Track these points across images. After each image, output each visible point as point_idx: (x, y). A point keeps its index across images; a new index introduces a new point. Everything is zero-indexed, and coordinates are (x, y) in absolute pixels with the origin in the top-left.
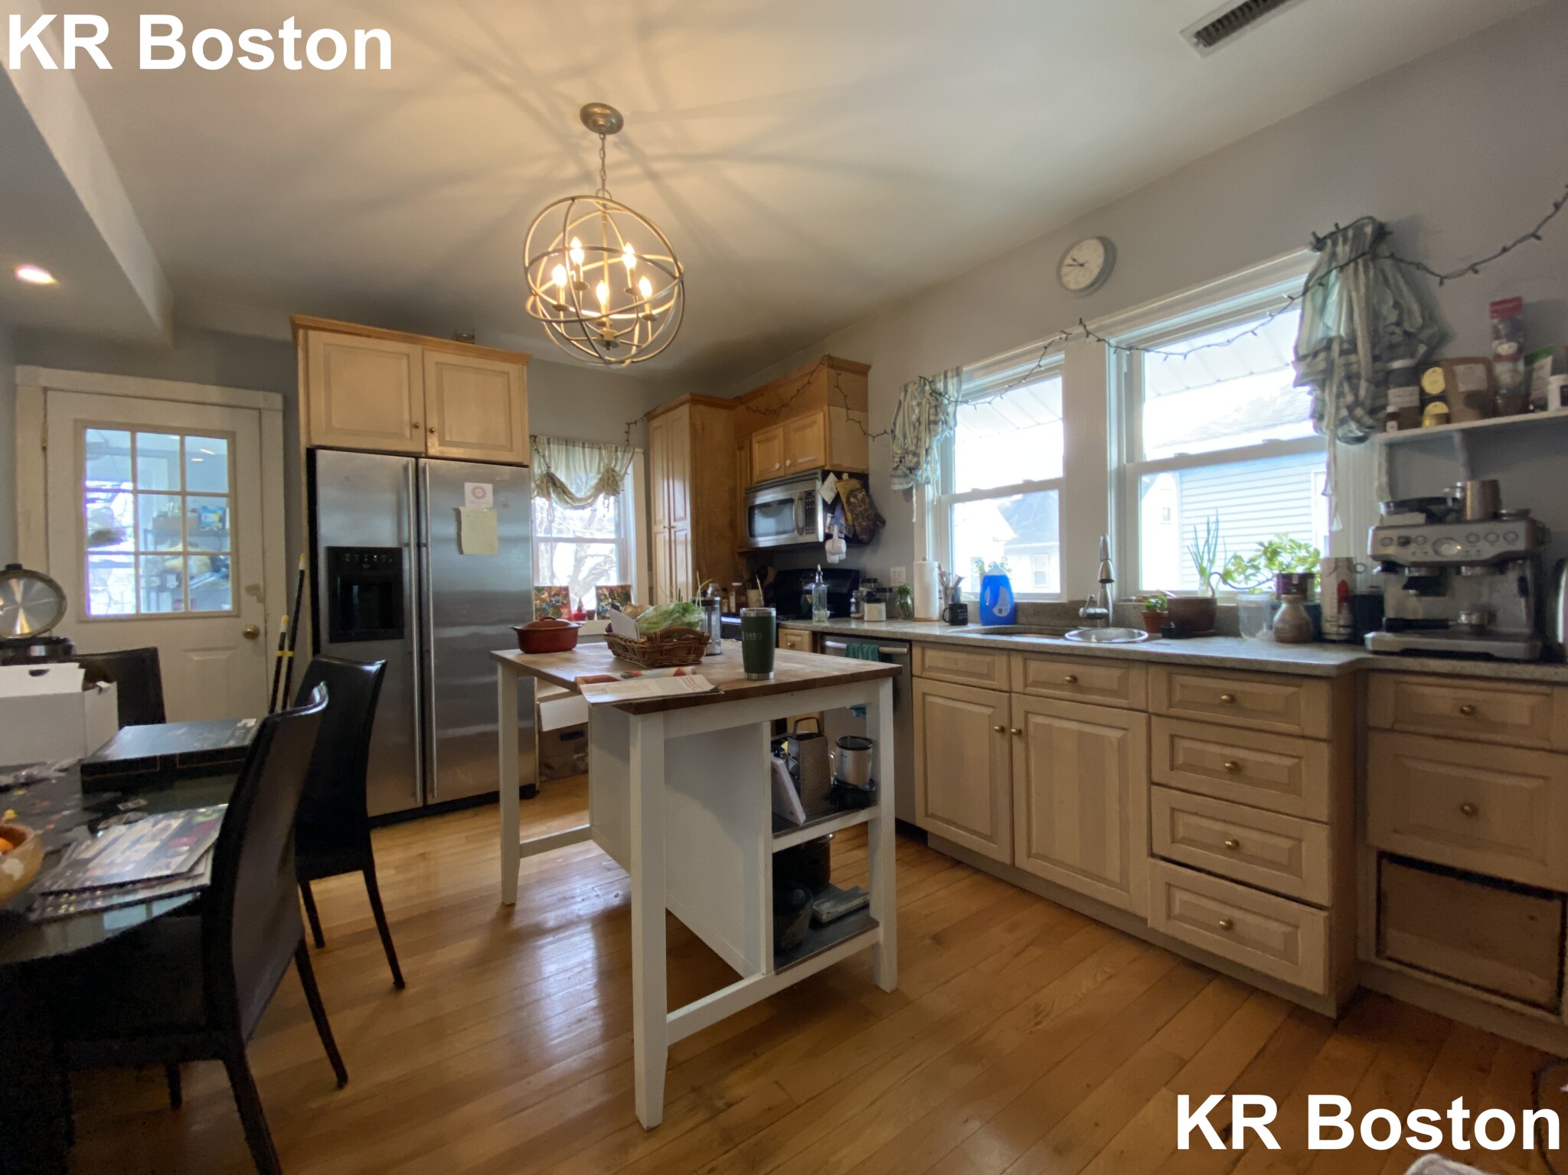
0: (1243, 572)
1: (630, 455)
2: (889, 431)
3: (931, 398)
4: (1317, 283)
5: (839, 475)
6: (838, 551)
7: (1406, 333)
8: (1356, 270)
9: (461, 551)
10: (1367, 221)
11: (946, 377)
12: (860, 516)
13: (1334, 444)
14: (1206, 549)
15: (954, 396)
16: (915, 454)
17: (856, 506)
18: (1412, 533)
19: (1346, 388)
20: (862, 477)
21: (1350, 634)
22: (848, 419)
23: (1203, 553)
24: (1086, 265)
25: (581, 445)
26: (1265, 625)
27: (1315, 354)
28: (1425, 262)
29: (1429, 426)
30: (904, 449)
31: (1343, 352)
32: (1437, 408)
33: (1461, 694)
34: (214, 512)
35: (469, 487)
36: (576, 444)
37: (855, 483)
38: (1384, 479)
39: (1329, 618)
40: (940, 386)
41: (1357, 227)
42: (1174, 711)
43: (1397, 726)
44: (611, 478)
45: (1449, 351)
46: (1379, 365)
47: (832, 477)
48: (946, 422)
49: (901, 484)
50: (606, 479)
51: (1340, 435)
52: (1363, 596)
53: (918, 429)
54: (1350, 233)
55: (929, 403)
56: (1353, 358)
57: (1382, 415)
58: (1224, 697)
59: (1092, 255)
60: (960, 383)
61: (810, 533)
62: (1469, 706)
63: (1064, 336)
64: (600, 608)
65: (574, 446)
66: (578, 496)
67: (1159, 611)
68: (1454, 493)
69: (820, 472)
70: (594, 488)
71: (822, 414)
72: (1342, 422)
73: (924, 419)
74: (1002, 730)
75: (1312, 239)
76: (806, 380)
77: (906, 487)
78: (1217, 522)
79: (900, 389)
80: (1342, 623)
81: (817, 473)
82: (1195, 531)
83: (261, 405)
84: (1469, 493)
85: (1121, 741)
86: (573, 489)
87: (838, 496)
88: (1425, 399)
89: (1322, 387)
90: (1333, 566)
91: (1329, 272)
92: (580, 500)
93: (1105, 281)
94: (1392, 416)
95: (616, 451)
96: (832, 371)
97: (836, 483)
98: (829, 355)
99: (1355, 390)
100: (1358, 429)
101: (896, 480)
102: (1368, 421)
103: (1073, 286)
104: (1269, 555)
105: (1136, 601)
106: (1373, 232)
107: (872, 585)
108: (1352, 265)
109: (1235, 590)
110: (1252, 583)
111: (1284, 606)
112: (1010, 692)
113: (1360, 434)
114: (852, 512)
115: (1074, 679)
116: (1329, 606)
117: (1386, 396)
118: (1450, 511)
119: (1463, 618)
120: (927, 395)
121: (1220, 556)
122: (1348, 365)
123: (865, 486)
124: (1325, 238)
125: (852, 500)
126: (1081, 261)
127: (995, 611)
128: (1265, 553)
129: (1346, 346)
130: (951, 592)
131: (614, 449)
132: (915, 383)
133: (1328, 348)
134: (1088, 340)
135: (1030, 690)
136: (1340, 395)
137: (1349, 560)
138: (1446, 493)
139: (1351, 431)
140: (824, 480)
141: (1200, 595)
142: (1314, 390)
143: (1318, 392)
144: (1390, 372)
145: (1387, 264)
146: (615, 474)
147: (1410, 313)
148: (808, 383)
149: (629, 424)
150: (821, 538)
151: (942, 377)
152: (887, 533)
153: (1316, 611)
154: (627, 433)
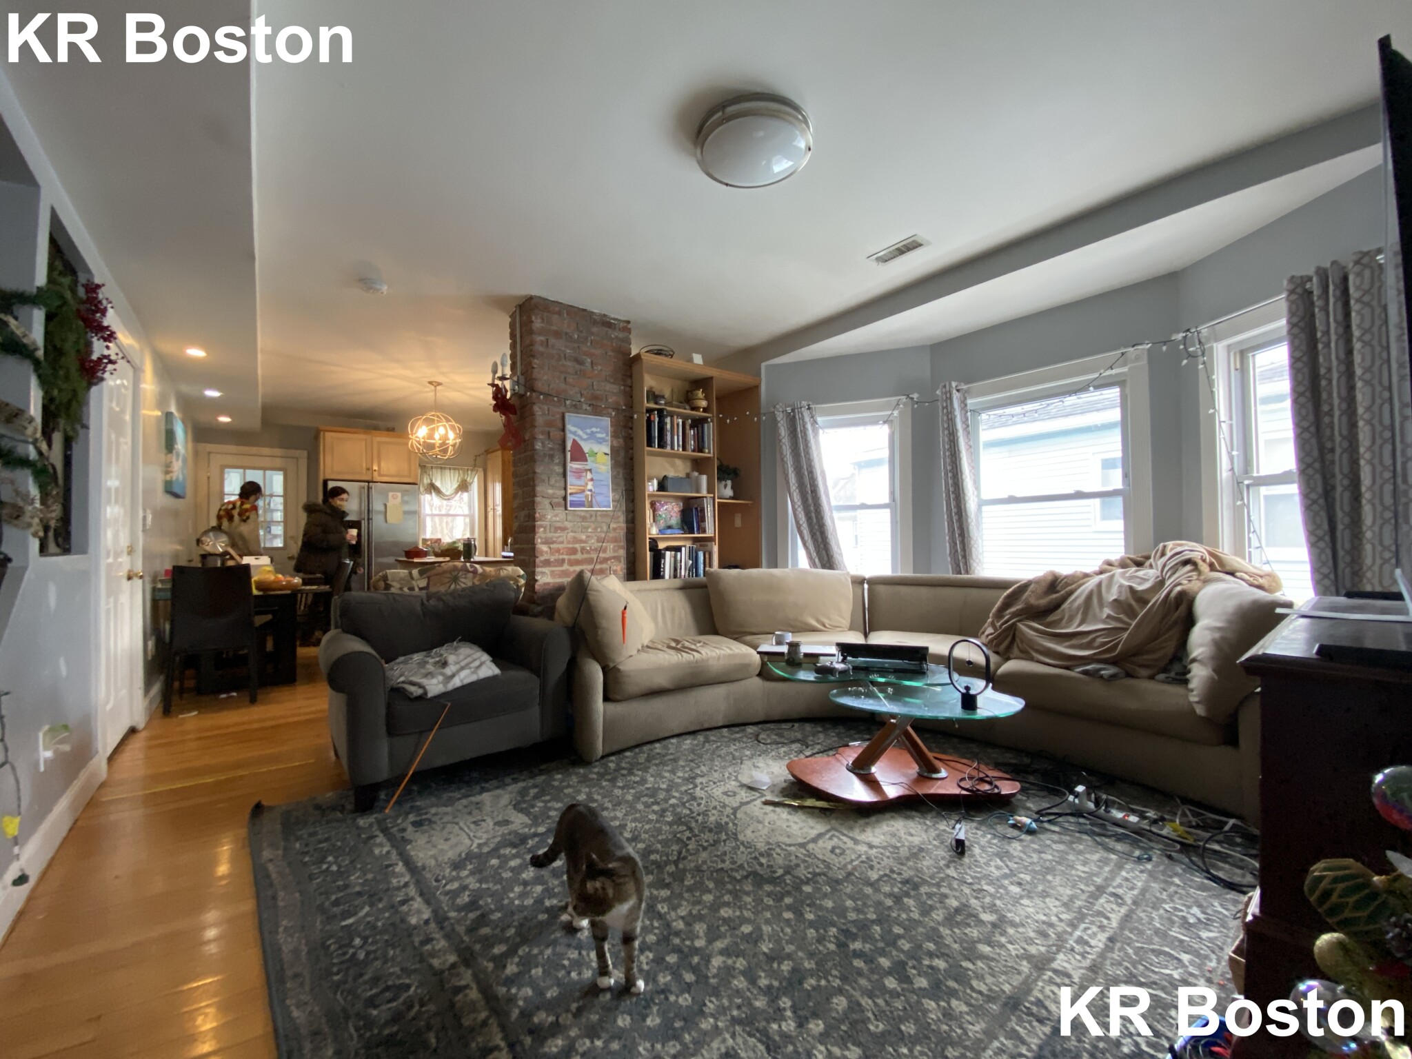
1: (476, 471)
9: (386, 520)
25: (449, 469)
35: (391, 494)
44: (465, 484)
50: (462, 484)
65: (445, 470)
70: (455, 489)
83: (298, 455)
86: (443, 490)
92: (448, 495)
95: (468, 470)
146: (467, 482)
149: (476, 456)
154: (475, 462)
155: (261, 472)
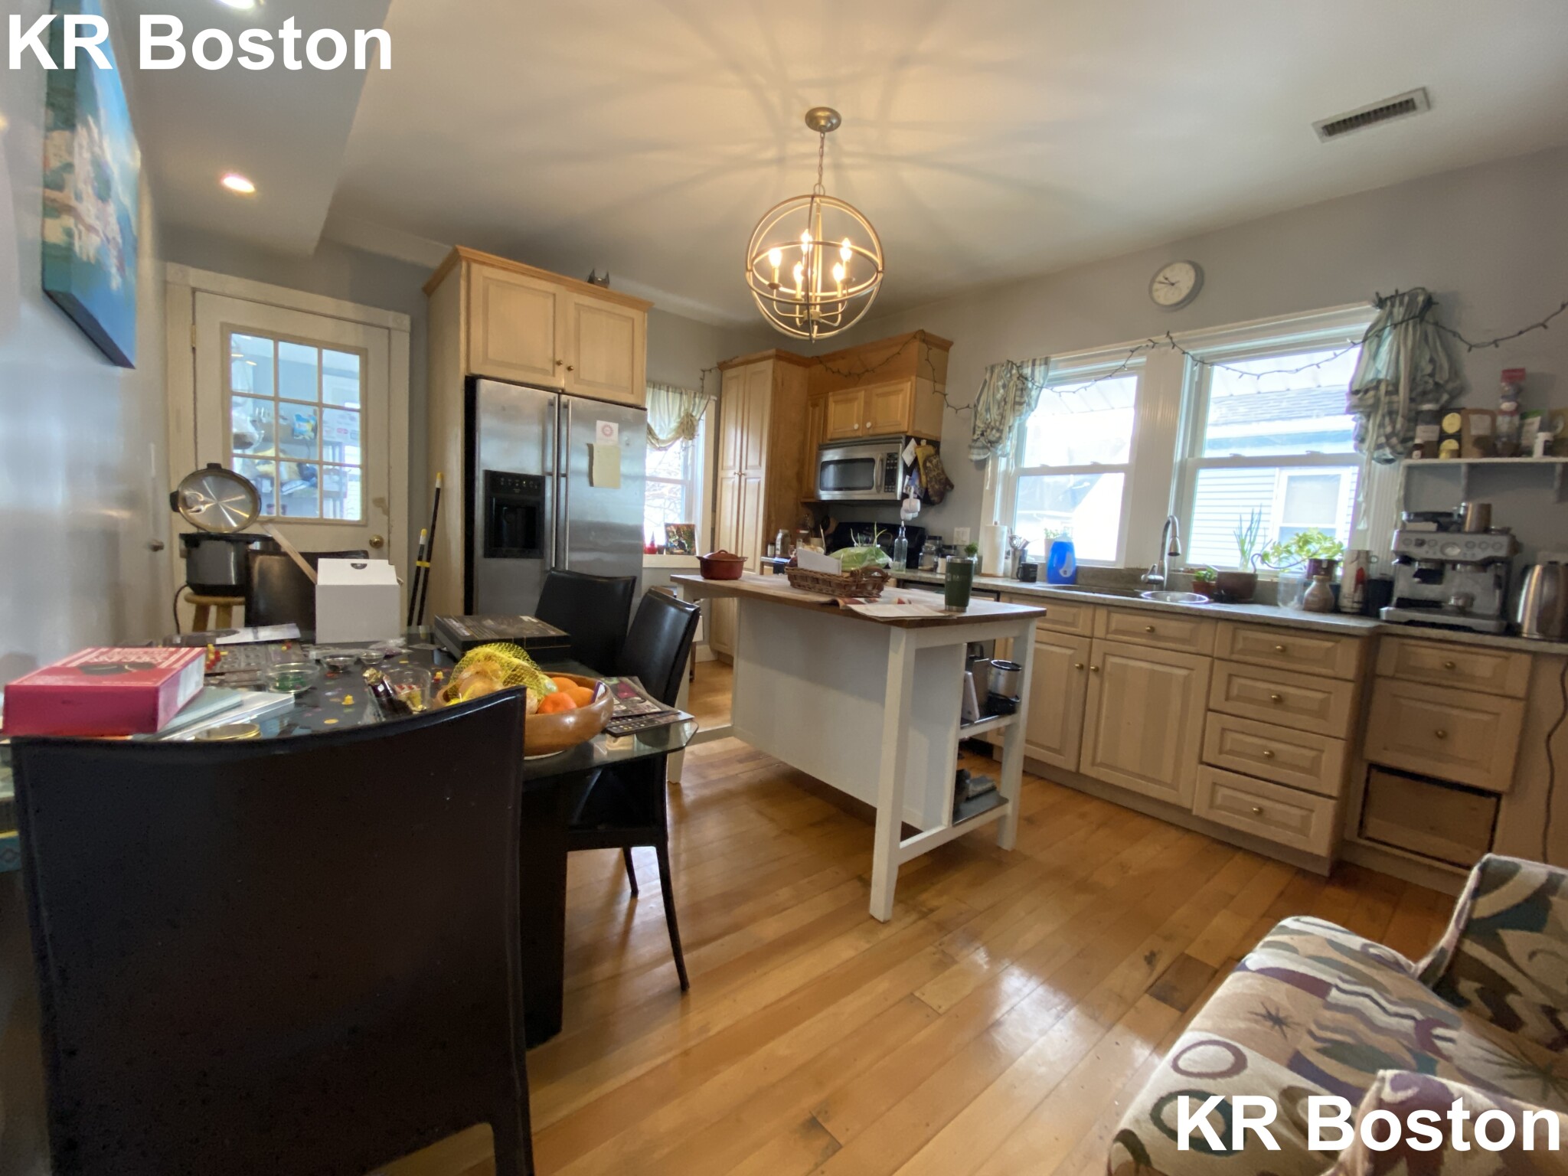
0: (1278, 556)
1: (705, 402)
2: (972, 406)
3: (1018, 382)
4: (1374, 335)
5: (918, 441)
6: (912, 509)
7: (1437, 384)
8: (1406, 329)
9: (591, 484)
10: (1419, 291)
11: (1034, 365)
12: (934, 479)
13: (1370, 463)
14: (1249, 533)
15: (1039, 383)
16: (998, 430)
17: (931, 470)
18: (1426, 537)
19: (1387, 420)
20: (935, 444)
21: (1361, 609)
22: (935, 391)
23: (1246, 535)
24: (1176, 285)
25: (666, 389)
26: (1296, 598)
27: (1366, 391)
28: (1459, 330)
29: (1444, 458)
30: (985, 423)
31: (1388, 393)
32: (1451, 445)
33: (1446, 654)
34: (308, 421)
35: (600, 424)
36: (662, 387)
37: (931, 450)
38: (1402, 493)
39: (1347, 596)
40: (1027, 371)
41: (1413, 295)
42: (1235, 657)
43: (1399, 675)
44: (690, 423)
45: (1464, 401)
46: (1413, 406)
47: (913, 442)
48: (1029, 405)
49: (979, 454)
50: (685, 422)
51: (1375, 456)
52: (1375, 580)
53: (1004, 407)
54: (1406, 299)
55: (1017, 386)
56: (1395, 398)
57: (1410, 444)
58: (1278, 647)
59: (1183, 277)
60: (1047, 371)
61: (888, 491)
62: (1450, 663)
63: (1151, 344)
64: (669, 544)
65: (660, 389)
66: (661, 437)
67: (1207, 581)
68: (1459, 510)
69: (903, 437)
70: (675, 430)
71: (909, 384)
72: (1379, 447)
73: (1010, 399)
74: (1081, 667)
75: (1374, 297)
76: (896, 350)
77: (983, 457)
78: (1260, 513)
79: (986, 369)
80: (1356, 599)
81: (901, 438)
82: (1241, 521)
83: (391, 324)
84: (1469, 513)
85: (1186, 678)
86: (656, 430)
87: (916, 460)
88: (1443, 436)
89: (1368, 417)
90: (1355, 556)
91: (1384, 328)
92: (664, 442)
93: (1190, 302)
94: (1418, 447)
95: (695, 397)
96: (924, 346)
97: (915, 448)
98: (922, 331)
99: (1393, 423)
100: (1391, 453)
101: (975, 451)
102: (1400, 448)
103: (1162, 300)
104: (1301, 544)
105: (1183, 571)
106: (1423, 301)
107: (938, 542)
108: (1404, 325)
109: (1270, 569)
110: (1284, 564)
111: (1314, 583)
112: (1091, 638)
113: (1391, 457)
114: (927, 475)
115: (1152, 630)
116: (1348, 587)
117: (1414, 430)
118: (1455, 523)
119: (1452, 602)
120: (1015, 378)
121: (1259, 540)
122: (1390, 403)
123: (937, 452)
124: (1386, 299)
125: (928, 464)
126: (1173, 281)
127: (1061, 572)
128: (1299, 541)
129: (1390, 388)
130: (1018, 553)
131: (692, 395)
132: (1003, 366)
133: (1377, 388)
134: (1173, 351)
135: (1110, 636)
136: (1381, 425)
137: (1367, 552)
138: (1455, 510)
139: (1384, 455)
140: (907, 443)
141: (1241, 570)
142: (1360, 418)
143: (1364, 421)
144: (1419, 413)
145: (1430, 329)
146: (692, 419)
147: (1441, 367)
148: (899, 353)
149: (704, 371)
150: (899, 498)
151: (1030, 363)
152: (954, 496)
153: (1337, 589)
154: (702, 379)
155: (314, 351)
